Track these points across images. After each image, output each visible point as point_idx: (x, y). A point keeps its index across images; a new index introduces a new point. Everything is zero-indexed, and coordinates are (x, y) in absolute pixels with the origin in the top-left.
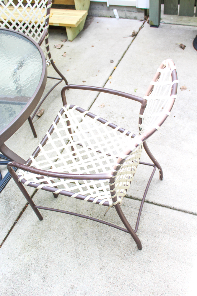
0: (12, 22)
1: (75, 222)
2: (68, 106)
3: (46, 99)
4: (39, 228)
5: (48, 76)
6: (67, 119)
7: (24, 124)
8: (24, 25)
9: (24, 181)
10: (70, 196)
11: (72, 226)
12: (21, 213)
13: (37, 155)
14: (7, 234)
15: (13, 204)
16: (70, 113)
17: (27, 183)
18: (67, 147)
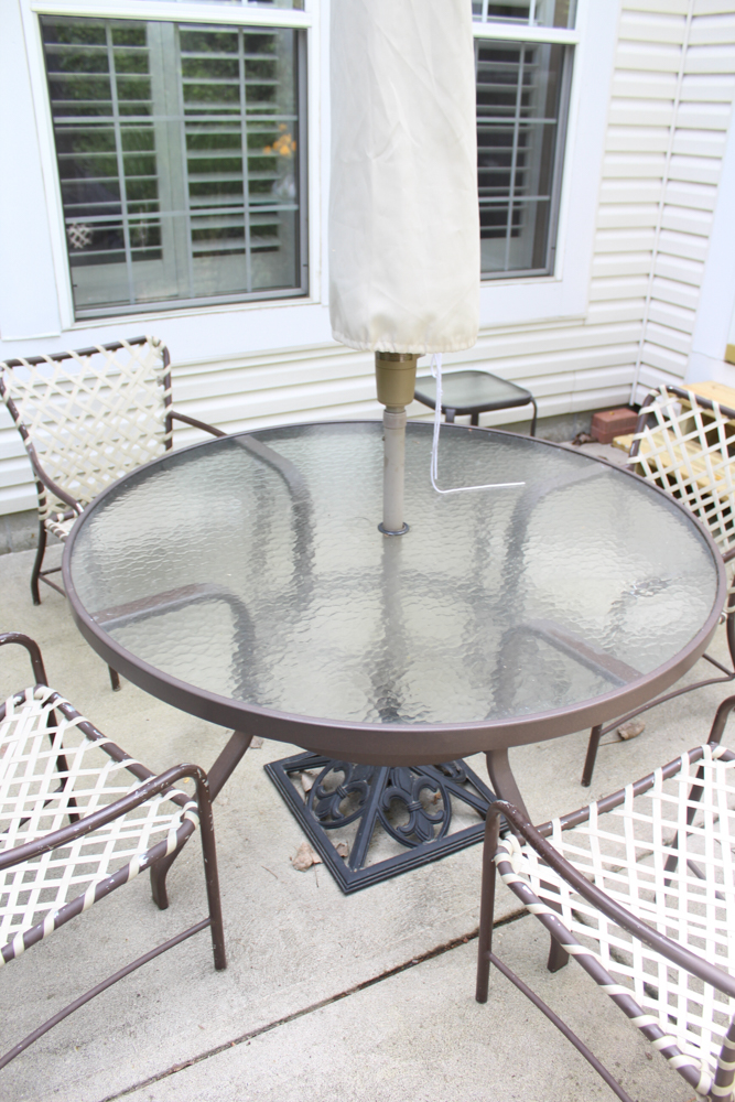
0: (679, 478)
1: (564, 1072)
2: (720, 750)
3: (664, 703)
4: (462, 1017)
5: (707, 653)
6: (699, 782)
7: (574, 734)
8: (704, 496)
9: (506, 867)
10: (600, 982)
11: (552, 1075)
12: (440, 950)
13: (573, 827)
14: (377, 975)
15: (434, 912)
16: (714, 770)
17: (511, 878)
18: (662, 853)
